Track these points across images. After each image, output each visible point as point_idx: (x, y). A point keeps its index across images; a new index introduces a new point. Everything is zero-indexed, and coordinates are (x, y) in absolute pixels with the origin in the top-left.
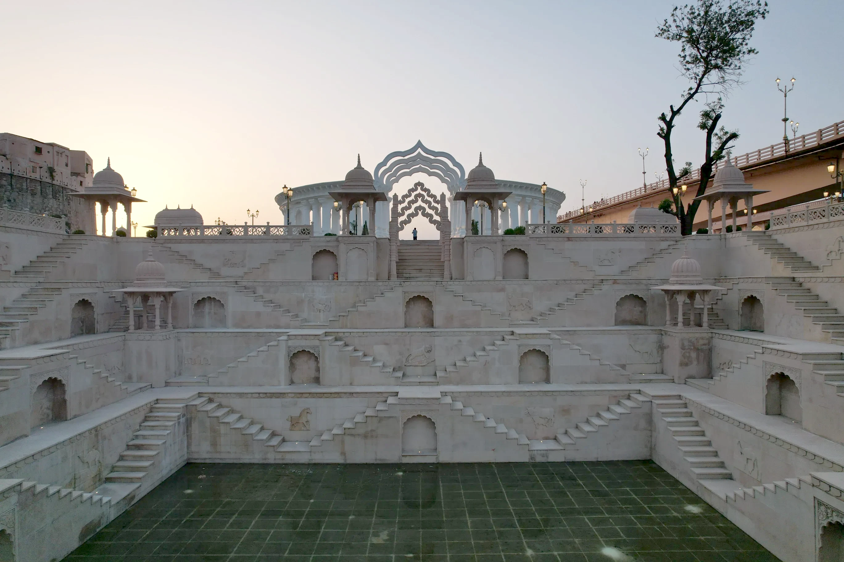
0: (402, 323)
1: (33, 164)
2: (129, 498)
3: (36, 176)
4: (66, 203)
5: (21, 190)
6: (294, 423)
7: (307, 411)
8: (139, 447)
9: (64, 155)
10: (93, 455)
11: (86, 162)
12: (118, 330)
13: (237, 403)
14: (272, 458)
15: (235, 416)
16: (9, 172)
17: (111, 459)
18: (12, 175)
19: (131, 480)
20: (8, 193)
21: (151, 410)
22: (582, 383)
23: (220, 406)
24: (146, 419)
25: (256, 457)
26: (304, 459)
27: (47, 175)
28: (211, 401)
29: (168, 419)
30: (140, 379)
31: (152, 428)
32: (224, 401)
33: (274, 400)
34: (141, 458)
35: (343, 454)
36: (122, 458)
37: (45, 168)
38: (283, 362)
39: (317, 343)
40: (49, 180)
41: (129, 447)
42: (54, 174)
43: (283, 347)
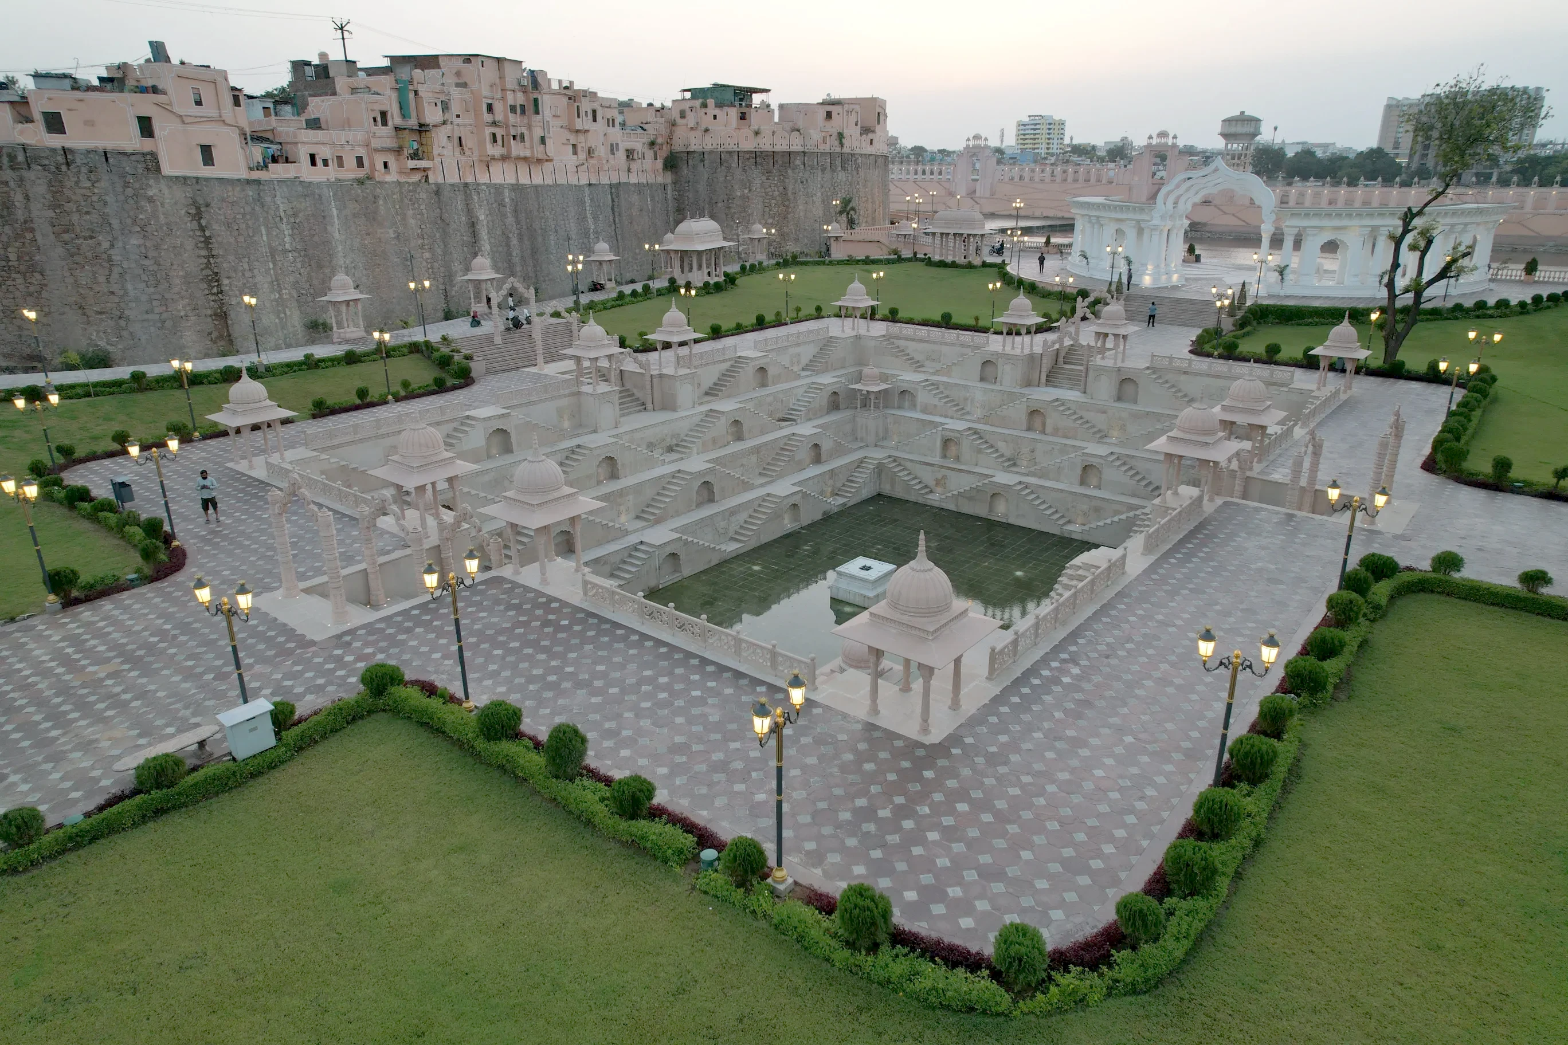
0: (1024, 427)
1: (823, 134)
2: (844, 504)
3: (826, 148)
4: (855, 173)
5: (812, 167)
6: (938, 482)
7: (944, 477)
8: (852, 481)
9: (854, 113)
10: (830, 482)
11: (878, 110)
12: (852, 408)
13: (908, 465)
14: (921, 500)
15: (906, 472)
16: (801, 149)
17: (839, 484)
18: (804, 153)
19: (847, 497)
20: (801, 174)
21: (862, 462)
22: (1123, 494)
23: (899, 465)
24: (858, 467)
25: (913, 498)
26: (936, 504)
27: (837, 143)
28: (895, 461)
29: (868, 469)
30: (862, 440)
31: (860, 472)
32: (902, 462)
33: (928, 467)
34: (852, 487)
35: (957, 506)
36: (844, 485)
37: (835, 134)
38: (938, 443)
39: (958, 435)
40: (838, 150)
41: (848, 481)
42: (844, 141)
43: (940, 433)
